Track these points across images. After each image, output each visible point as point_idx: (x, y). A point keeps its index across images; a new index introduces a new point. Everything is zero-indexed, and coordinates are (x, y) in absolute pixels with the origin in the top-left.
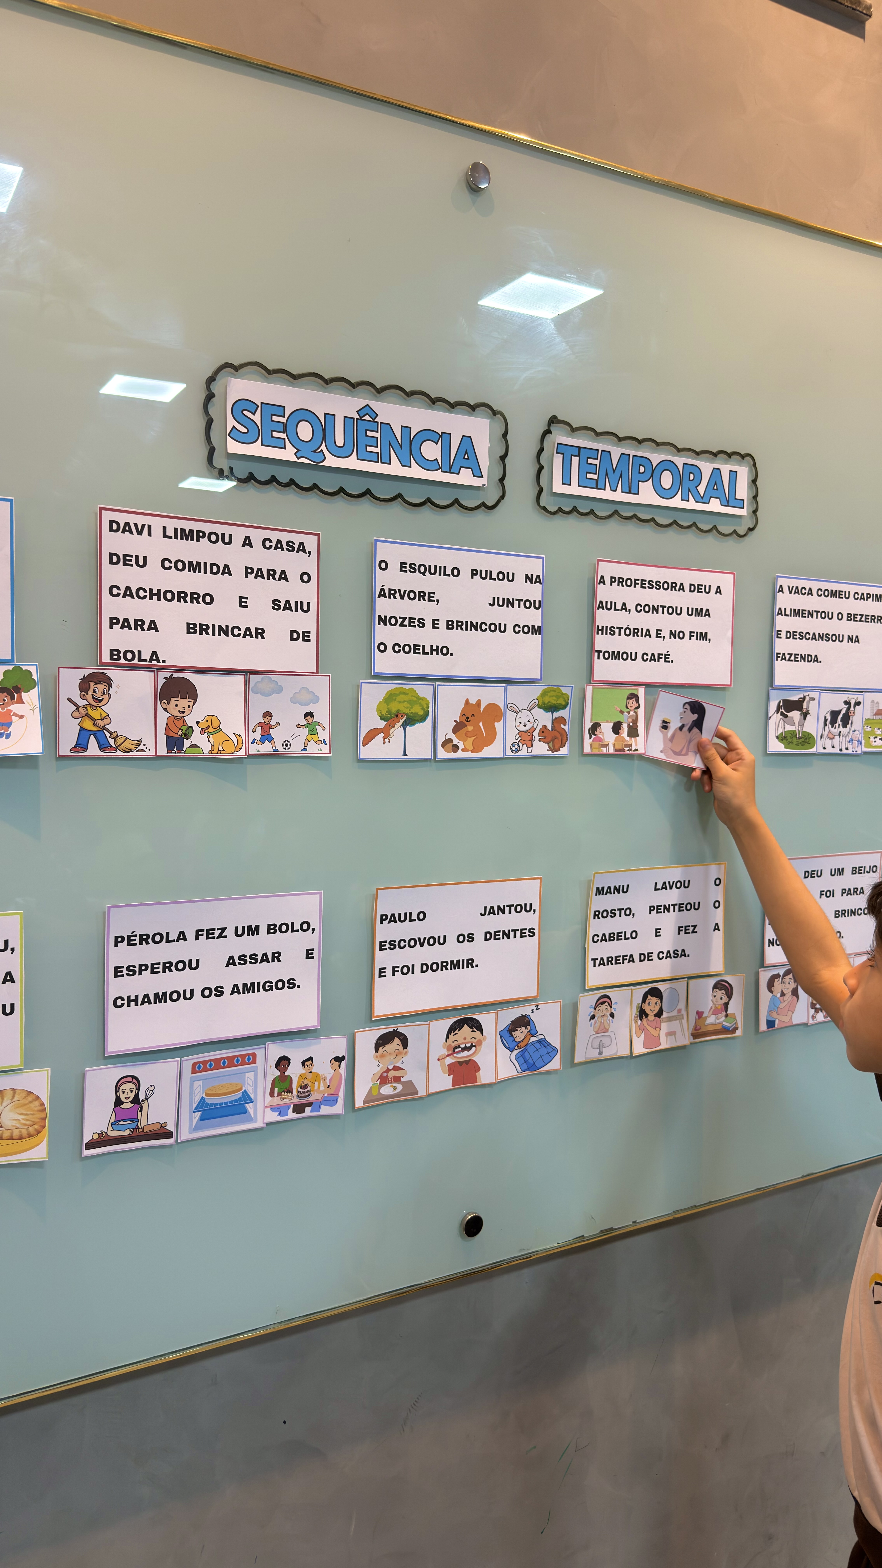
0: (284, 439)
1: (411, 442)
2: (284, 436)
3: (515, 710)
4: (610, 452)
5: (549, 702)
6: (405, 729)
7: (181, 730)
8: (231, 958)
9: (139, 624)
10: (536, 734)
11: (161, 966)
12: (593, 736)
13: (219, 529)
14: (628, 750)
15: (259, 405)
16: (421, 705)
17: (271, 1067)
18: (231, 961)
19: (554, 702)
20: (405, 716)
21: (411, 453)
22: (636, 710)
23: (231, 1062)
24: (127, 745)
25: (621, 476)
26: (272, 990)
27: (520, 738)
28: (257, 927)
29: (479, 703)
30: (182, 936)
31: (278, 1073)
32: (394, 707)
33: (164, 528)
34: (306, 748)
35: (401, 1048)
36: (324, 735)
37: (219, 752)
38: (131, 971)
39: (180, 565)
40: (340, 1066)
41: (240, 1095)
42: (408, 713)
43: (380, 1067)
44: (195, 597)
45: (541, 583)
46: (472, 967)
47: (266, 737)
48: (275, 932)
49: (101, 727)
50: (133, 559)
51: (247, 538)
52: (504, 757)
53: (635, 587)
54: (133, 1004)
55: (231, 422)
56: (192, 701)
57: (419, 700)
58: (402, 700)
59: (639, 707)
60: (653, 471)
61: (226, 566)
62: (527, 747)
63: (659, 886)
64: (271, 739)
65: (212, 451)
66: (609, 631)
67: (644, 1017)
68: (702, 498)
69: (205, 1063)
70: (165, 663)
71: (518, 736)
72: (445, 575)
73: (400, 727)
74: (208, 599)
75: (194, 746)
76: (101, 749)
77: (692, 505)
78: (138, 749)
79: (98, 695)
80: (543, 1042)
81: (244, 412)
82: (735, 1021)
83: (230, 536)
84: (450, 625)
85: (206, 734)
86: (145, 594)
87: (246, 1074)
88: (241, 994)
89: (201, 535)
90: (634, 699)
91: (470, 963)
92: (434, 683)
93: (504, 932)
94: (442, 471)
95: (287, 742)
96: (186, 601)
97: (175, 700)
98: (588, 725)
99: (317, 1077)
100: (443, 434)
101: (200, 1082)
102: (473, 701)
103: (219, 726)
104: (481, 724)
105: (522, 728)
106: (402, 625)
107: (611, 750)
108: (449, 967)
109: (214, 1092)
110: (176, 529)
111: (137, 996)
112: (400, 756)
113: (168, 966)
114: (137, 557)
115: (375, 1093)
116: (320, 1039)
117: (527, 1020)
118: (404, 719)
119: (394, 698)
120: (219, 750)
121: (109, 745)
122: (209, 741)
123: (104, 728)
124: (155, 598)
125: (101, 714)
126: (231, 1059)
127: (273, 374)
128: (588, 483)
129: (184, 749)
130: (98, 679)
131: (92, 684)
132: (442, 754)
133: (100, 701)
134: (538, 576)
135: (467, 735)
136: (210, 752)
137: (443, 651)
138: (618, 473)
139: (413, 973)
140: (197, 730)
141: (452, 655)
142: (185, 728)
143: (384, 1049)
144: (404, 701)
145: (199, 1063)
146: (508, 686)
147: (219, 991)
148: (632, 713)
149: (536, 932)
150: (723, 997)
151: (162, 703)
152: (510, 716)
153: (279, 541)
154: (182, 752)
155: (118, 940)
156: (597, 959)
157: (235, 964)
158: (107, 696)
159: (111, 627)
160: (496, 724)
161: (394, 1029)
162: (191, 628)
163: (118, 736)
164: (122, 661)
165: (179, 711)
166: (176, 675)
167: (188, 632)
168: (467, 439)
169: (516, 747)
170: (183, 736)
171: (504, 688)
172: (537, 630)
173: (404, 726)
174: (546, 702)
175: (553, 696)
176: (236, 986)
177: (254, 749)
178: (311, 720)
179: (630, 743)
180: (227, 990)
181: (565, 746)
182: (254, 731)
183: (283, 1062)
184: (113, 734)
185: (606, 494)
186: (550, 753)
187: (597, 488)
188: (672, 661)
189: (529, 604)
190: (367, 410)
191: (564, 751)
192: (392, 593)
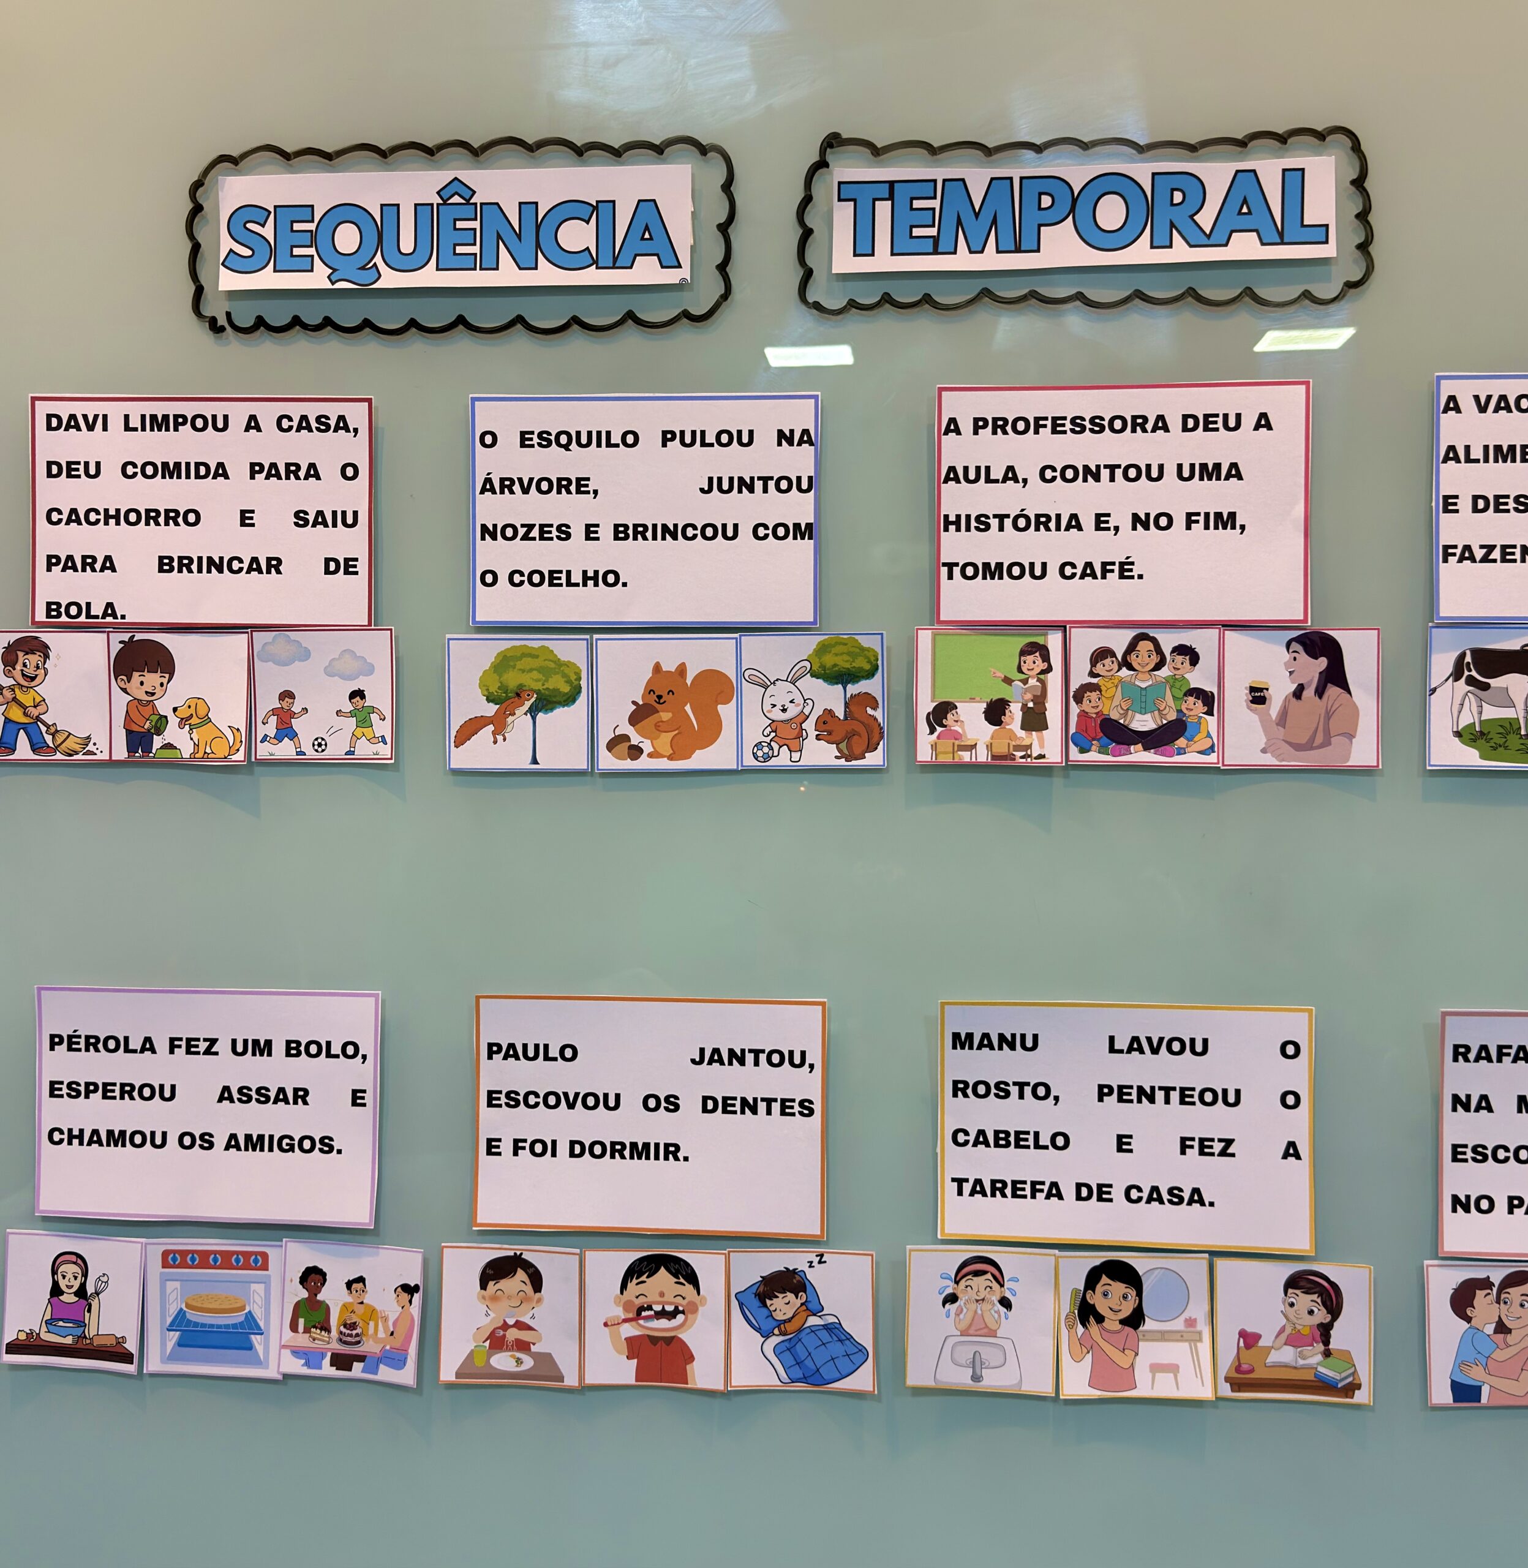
0: (312, 256)
1: (538, 227)
2: (311, 251)
3: (762, 682)
4: (963, 180)
5: (835, 665)
6: (534, 719)
7: (148, 722)
8: (226, 1089)
9: (89, 562)
10: (809, 726)
11: (117, 1088)
12: (939, 729)
13: (207, 409)
14: (1022, 757)
15: (272, 210)
16: (564, 675)
17: (291, 1281)
18: (225, 1095)
19: (847, 666)
20: (535, 696)
21: (538, 245)
22: (1042, 677)
23: (226, 1260)
24: (70, 744)
25: (994, 221)
26: (293, 1152)
27: (773, 734)
28: (268, 1043)
29: (682, 670)
30: (148, 1045)
31: (305, 1294)
32: (513, 679)
33: (127, 417)
34: (352, 749)
35: (529, 1289)
36: (383, 728)
37: (206, 755)
38: (74, 1090)
39: (149, 470)
40: (410, 1302)
41: (242, 1319)
42: (539, 690)
43: (489, 1318)
44: (172, 517)
45: (811, 444)
46: (676, 1159)
47: (286, 731)
48: (298, 1054)
49: (34, 718)
50: (81, 467)
51: (253, 417)
52: (740, 768)
53: (1036, 432)
54: (76, 1141)
55: (226, 244)
56: (167, 676)
57: (561, 667)
58: (528, 667)
59: (1049, 669)
60: (1075, 201)
61: (221, 465)
62: (791, 751)
63: (1122, 1043)
64: (293, 735)
65: (199, 291)
66: (973, 524)
67: (1092, 1319)
68: (1209, 236)
69: (184, 1253)
70: (125, 619)
71: (769, 729)
72: (609, 445)
73: (526, 714)
74: (192, 518)
75: (169, 746)
76: (33, 750)
77: (1180, 252)
78: (85, 751)
79: (30, 671)
80: (835, 1330)
81: (249, 225)
82: (1352, 1370)
83: (226, 417)
84: (620, 532)
85: (187, 727)
86: (98, 517)
87: (252, 1285)
88: (241, 1150)
89: (180, 421)
90: (1037, 654)
91: (672, 1151)
92: (588, 637)
93: (744, 1101)
94: (597, 268)
95: (320, 740)
96: (157, 524)
97: (140, 676)
98: (925, 705)
99: (372, 1313)
100: (600, 204)
101: (177, 1284)
102: (669, 666)
103: (207, 715)
104: (688, 708)
105: (777, 715)
106: (525, 537)
107: (982, 756)
108: (627, 1153)
109: (200, 1305)
110: (143, 417)
111: (81, 1131)
112: (526, 764)
113: (127, 1091)
114: (87, 464)
115: (479, 1362)
116: (379, 1248)
117: (799, 1281)
118: (533, 700)
119: (512, 663)
120: (205, 753)
121: (45, 745)
122: (192, 739)
123: (38, 719)
124: (112, 521)
125: (34, 699)
126: (226, 1255)
127: (294, 158)
128: (914, 246)
129: (154, 751)
130: (30, 647)
131: (20, 654)
132: (607, 761)
133: (33, 679)
134: (805, 432)
135: (659, 727)
136: (192, 757)
137: (610, 578)
138: (986, 218)
139: (554, 1155)
140: (173, 721)
141: (625, 585)
142: (155, 718)
143: (498, 1286)
144: (531, 670)
145: (174, 1252)
146: (743, 637)
147: (207, 1142)
148: (1033, 682)
149: (817, 1107)
150: (1316, 1310)
151: (119, 680)
152: (751, 693)
153: (304, 418)
154: (151, 755)
155: (55, 1041)
156: (967, 1180)
157: (232, 1101)
158: (43, 671)
159: (49, 570)
160: (721, 708)
161: (515, 1254)
162: (165, 564)
163: (58, 731)
164: (64, 618)
165: (147, 693)
166: (139, 636)
167: (161, 570)
168: (647, 207)
169: (766, 750)
170: (153, 731)
171: (735, 640)
172: (803, 531)
173: (533, 711)
174: (828, 665)
175: (842, 654)
176: (233, 1136)
177: (264, 751)
178: (361, 703)
179: (1026, 742)
180: (220, 1141)
181: (876, 748)
182: (265, 721)
183: (313, 1277)
184: (51, 727)
185: (962, 261)
186: (842, 762)
187: (935, 252)
188: (1140, 577)
189: (785, 484)
190: (456, 186)
191: (874, 759)
192: (507, 485)
